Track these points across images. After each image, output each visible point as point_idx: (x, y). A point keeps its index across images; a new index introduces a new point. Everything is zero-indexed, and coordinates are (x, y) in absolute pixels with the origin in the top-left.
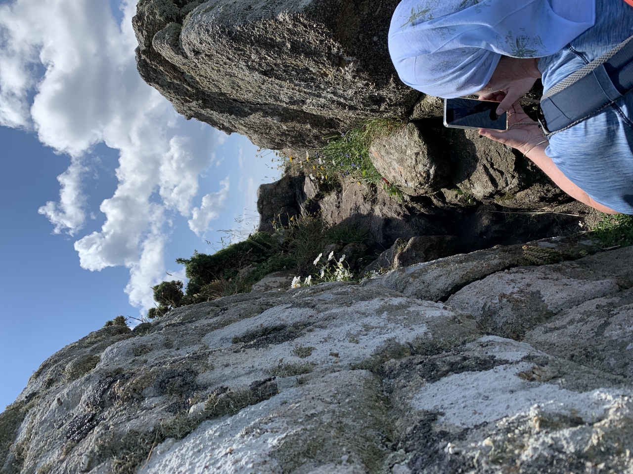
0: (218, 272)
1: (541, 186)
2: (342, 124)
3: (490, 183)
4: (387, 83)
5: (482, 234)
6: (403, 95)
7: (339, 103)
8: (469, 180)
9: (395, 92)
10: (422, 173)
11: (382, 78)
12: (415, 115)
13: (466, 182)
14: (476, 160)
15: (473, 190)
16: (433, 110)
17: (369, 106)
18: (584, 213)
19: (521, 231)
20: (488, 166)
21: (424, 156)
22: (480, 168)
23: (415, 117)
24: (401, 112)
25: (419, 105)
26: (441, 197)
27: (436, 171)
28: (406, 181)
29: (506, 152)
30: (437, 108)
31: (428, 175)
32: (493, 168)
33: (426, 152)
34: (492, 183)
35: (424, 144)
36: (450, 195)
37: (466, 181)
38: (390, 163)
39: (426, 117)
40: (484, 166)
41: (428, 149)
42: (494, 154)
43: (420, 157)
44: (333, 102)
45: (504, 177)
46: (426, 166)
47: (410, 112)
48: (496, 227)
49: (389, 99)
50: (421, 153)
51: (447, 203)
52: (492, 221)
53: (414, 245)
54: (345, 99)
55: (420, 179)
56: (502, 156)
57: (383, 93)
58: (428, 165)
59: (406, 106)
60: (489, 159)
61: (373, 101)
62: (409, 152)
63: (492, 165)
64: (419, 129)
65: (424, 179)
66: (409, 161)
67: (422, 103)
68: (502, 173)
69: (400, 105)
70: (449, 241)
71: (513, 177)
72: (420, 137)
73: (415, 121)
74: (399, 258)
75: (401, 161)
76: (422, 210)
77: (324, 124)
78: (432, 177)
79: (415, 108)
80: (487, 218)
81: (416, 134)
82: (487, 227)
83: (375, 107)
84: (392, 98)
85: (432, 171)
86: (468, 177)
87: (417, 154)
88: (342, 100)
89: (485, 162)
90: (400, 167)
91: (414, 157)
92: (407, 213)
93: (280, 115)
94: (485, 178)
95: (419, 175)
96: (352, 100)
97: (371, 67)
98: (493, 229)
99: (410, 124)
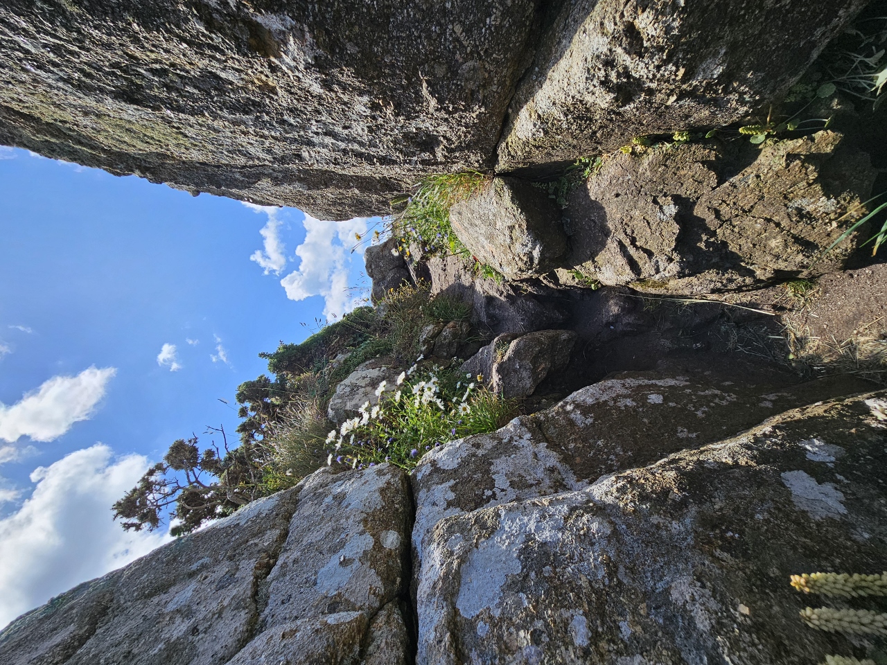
0: (307, 365)
1: (718, 274)
2: (404, 185)
3: (627, 268)
5: (608, 324)
6: (467, 126)
8: (594, 262)
9: (446, 120)
10: (521, 256)
12: (502, 164)
13: (588, 264)
14: (606, 233)
15: (598, 275)
16: (530, 152)
17: (414, 154)
19: (668, 325)
20: (627, 242)
21: (522, 231)
22: (612, 245)
23: (503, 167)
24: (478, 162)
25: (504, 145)
26: (555, 278)
27: (542, 253)
28: (501, 265)
29: (662, 221)
30: (537, 147)
31: (531, 259)
32: (635, 246)
33: (524, 226)
34: (632, 269)
35: (521, 213)
36: (564, 275)
37: (589, 262)
38: (477, 238)
39: (520, 166)
40: (620, 243)
41: (527, 221)
42: (638, 224)
43: (517, 232)
45: (654, 259)
46: (526, 246)
47: (492, 159)
49: (444, 137)
50: (517, 226)
51: (561, 285)
52: (623, 309)
53: (517, 352)
54: (361, 144)
55: (520, 264)
56: (653, 228)
57: (425, 124)
58: (530, 245)
59: (481, 149)
60: (629, 231)
61: (418, 145)
62: (499, 224)
63: (633, 241)
64: (512, 187)
65: (525, 264)
66: (501, 237)
67: (509, 139)
68: (650, 254)
69: (468, 147)
70: (564, 340)
71: (670, 260)
72: (513, 200)
73: (503, 175)
74: (498, 371)
75: (490, 238)
76: (530, 289)
78: (536, 261)
79: (499, 151)
80: (616, 304)
81: (507, 195)
82: (617, 316)
83: (426, 156)
84: (448, 135)
85: (536, 253)
86: (592, 257)
87: (511, 228)
88: (356, 147)
89: (622, 236)
90: (490, 245)
91: (507, 232)
92: (511, 292)
94: (621, 261)
95: (517, 259)
96: (376, 146)
98: (625, 321)
99: (496, 180)
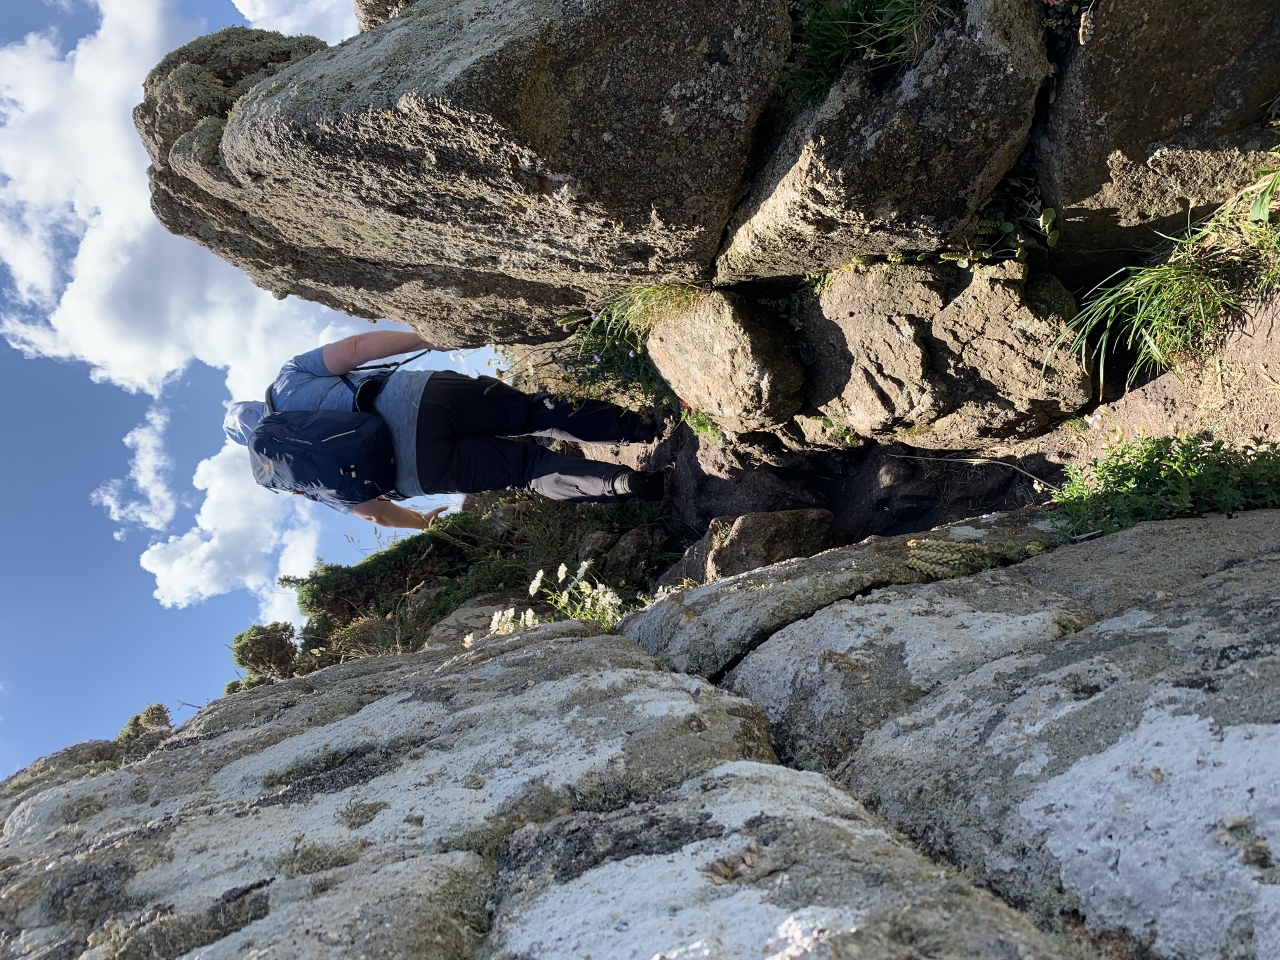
0: (366, 603)
1: (977, 407)
2: (588, 297)
3: (878, 403)
4: (647, 220)
5: (883, 502)
6: (686, 240)
7: (565, 261)
8: (841, 399)
9: (667, 236)
10: (746, 389)
11: (635, 212)
12: (722, 276)
13: (834, 403)
14: (850, 360)
15: (850, 418)
16: (751, 266)
17: (625, 263)
18: (1068, 456)
19: (955, 494)
20: (873, 370)
21: (746, 356)
22: (856, 374)
23: (723, 280)
24: (693, 273)
25: (723, 257)
26: (796, 432)
27: (772, 383)
28: (719, 405)
29: (902, 343)
30: (758, 262)
31: (759, 393)
32: (883, 375)
33: (749, 349)
34: (883, 404)
35: (744, 333)
36: (811, 427)
37: (836, 400)
38: (688, 369)
39: (743, 279)
40: (865, 371)
41: (752, 343)
42: (879, 347)
43: (739, 358)
44: (552, 258)
45: (905, 392)
46: (752, 375)
47: (712, 271)
48: (906, 489)
49: (662, 249)
50: (740, 350)
51: (808, 445)
52: (897, 477)
53: (742, 532)
54: (574, 252)
55: (745, 400)
56: (896, 350)
57: (646, 237)
58: (756, 374)
59: (698, 261)
60: (873, 358)
61: (632, 254)
62: (717, 349)
63: (880, 369)
64: (733, 303)
65: (752, 400)
66: (721, 365)
67: (729, 252)
68: (900, 384)
69: (686, 258)
70: (813, 520)
71: (922, 390)
72: (734, 318)
73: (723, 288)
74: (715, 560)
75: (706, 366)
76: (765, 458)
77: (553, 298)
78: (765, 396)
79: (718, 263)
80: (887, 472)
81: (728, 310)
82: (889, 488)
83: (638, 265)
84: (666, 247)
85: (765, 384)
86: (838, 392)
87: (733, 352)
88: (568, 254)
89: (866, 363)
90: (706, 378)
91: (728, 358)
92: (737, 465)
93: (458, 284)
94: (870, 395)
95: (741, 393)
96: (588, 254)
97: (605, 191)
98: (901, 493)
99: (715, 294)
